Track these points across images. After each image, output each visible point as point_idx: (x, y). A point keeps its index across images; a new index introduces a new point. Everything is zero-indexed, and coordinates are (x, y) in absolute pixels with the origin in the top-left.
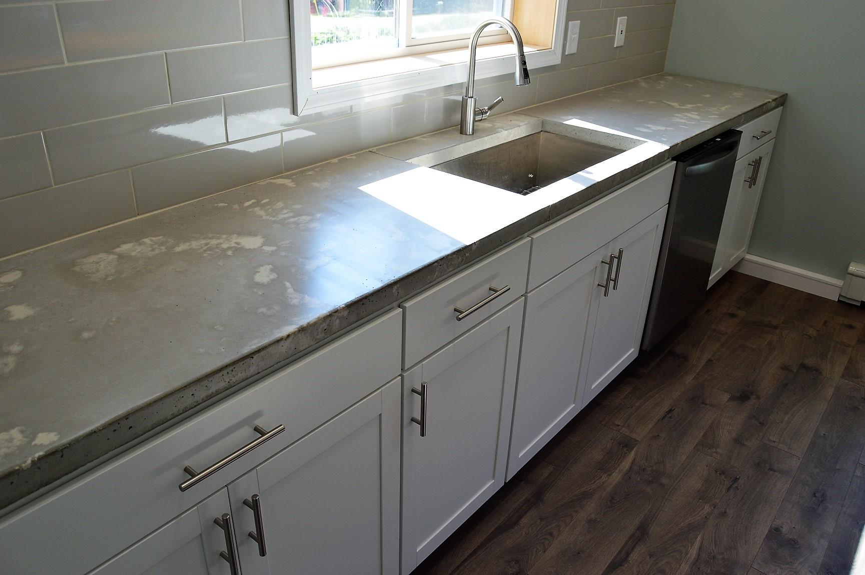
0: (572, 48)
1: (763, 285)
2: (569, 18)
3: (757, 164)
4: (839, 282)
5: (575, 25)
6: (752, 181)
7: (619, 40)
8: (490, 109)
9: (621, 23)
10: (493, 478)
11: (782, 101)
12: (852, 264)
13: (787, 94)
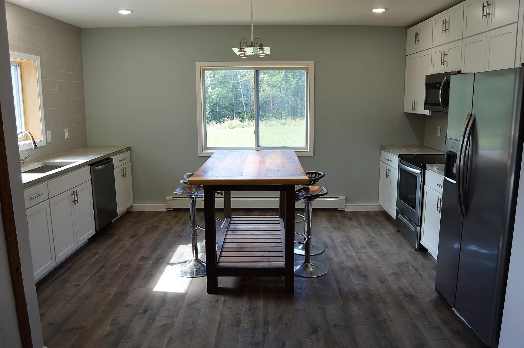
0: (50, 140)
1: (141, 213)
2: (46, 130)
3: (124, 169)
4: (165, 204)
5: (49, 133)
6: (124, 175)
7: (67, 137)
8: (25, 159)
9: (66, 131)
10: (52, 260)
11: (129, 149)
12: (167, 197)
13: (130, 147)
